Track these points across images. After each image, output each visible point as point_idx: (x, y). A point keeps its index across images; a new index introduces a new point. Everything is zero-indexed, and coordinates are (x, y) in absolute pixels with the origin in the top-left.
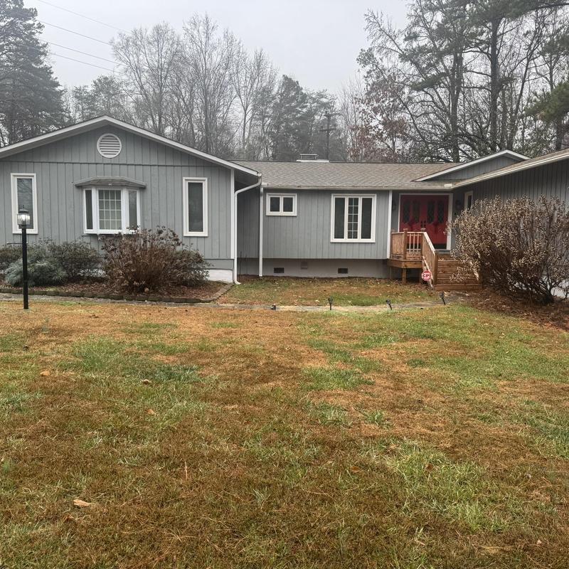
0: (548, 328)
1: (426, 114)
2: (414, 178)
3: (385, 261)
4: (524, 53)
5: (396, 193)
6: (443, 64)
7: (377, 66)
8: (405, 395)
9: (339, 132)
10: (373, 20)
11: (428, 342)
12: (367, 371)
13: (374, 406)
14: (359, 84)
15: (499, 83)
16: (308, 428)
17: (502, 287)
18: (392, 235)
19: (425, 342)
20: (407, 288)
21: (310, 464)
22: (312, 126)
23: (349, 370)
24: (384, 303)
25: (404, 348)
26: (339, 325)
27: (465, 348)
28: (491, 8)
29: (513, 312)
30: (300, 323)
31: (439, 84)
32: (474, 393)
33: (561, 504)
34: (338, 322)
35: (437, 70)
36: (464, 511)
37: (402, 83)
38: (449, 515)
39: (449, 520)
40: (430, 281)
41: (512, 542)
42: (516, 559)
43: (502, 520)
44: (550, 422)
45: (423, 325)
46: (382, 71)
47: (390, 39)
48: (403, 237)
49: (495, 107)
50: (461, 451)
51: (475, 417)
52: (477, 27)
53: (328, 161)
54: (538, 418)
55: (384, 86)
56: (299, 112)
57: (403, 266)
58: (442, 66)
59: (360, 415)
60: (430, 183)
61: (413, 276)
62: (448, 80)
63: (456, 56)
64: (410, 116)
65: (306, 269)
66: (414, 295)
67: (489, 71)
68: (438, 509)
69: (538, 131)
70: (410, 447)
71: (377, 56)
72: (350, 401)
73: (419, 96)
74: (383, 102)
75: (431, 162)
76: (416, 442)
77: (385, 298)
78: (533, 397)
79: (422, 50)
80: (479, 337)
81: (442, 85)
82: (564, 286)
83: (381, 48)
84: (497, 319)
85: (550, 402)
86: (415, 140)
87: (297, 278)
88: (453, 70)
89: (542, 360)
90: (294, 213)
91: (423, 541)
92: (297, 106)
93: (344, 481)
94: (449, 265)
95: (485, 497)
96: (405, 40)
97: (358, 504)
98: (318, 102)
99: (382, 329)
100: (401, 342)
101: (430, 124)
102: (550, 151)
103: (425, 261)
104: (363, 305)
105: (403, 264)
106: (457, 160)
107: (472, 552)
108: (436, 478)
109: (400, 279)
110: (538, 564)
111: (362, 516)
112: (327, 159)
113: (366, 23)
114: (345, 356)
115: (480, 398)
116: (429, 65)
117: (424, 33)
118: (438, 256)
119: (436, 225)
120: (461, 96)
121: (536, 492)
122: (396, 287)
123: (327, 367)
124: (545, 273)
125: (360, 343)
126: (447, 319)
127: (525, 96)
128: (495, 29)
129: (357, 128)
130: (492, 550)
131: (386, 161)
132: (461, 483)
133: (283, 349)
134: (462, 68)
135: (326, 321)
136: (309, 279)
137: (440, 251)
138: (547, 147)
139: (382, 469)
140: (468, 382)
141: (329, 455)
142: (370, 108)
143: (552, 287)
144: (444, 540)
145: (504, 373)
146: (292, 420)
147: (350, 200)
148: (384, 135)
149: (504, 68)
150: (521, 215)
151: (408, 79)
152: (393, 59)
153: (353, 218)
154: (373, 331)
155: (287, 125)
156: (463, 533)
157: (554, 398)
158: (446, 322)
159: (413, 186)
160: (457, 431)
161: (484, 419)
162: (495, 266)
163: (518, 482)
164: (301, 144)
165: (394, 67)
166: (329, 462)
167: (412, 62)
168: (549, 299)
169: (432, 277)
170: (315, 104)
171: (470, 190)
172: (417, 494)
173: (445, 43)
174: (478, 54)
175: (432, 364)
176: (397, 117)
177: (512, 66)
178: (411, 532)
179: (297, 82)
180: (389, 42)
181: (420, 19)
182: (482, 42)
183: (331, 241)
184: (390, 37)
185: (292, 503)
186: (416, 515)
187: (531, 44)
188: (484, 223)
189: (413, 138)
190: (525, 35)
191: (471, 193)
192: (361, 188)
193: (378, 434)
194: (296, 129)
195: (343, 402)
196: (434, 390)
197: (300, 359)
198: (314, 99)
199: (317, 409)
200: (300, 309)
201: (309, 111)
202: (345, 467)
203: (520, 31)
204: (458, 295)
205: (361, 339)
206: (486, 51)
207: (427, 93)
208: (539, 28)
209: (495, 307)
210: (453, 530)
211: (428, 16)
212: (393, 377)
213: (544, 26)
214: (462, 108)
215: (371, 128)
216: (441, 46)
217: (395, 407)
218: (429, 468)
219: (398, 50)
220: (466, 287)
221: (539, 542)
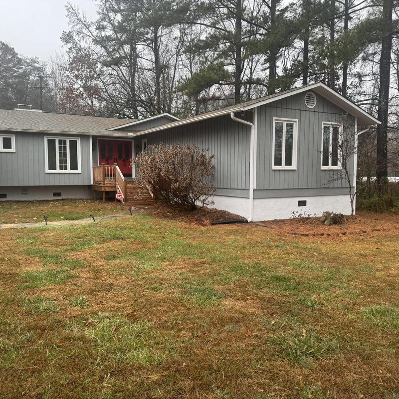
0: (194, 225)
1: (114, 83)
2: (108, 128)
3: (90, 187)
4: (174, 51)
5: (95, 138)
6: (123, 50)
7: (76, 45)
8: (101, 281)
9: (50, 90)
10: (72, 11)
11: (119, 242)
12: (73, 268)
13: (78, 294)
14: (63, 56)
15: (160, 68)
16: (23, 319)
17: (166, 202)
18: (94, 168)
19: (117, 242)
20: (106, 205)
21: (24, 347)
22: (28, 83)
23: (59, 270)
24: (89, 217)
25: (102, 248)
26: (53, 236)
27: (144, 243)
28: (152, 17)
29: (174, 218)
30: (19, 238)
31: (122, 63)
32: (148, 272)
33: (198, 336)
34: (52, 234)
35: (120, 54)
36: (138, 355)
37: (95, 60)
38: (128, 361)
39: (128, 364)
40: (122, 199)
41: (168, 369)
42: (170, 379)
43: (162, 355)
44: (193, 284)
45: (117, 230)
46: (80, 49)
47: (85, 27)
48: (102, 169)
49: (158, 85)
50: (137, 314)
51: (148, 289)
52: (144, 29)
53: (41, 111)
54: (186, 283)
55: (81, 60)
56: (16, 72)
57: (103, 189)
58: (123, 52)
59: (66, 302)
60: (119, 132)
61: (110, 197)
62: (128, 62)
63: (132, 46)
64: (102, 84)
65: (26, 194)
66: (111, 209)
67: (154, 60)
68: (121, 358)
69: (185, 102)
70: (103, 318)
71: (76, 38)
72: (59, 292)
73: (108, 70)
74: (83, 71)
75: (119, 117)
76: (107, 314)
77: (90, 213)
78: (184, 270)
79: (108, 38)
80: (153, 235)
81: (123, 64)
82: (201, 199)
83: (79, 33)
84: (164, 222)
85: (193, 272)
86: (107, 101)
87: (18, 202)
88: (130, 55)
89: (190, 246)
90: (13, 150)
91: (109, 383)
92: (14, 67)
93: (52, 354)
94: (134, 188)
95: (152, 342)
96: (96, 29)
97: (62, 368)
98: (31, 66)
99: (87, 236)
100: (100, 244)
101: (117, 91)
102: (193, 115)
103: (118, 186)
104: (73, 219)
105: (103, 188)
106: (137, 117)
107: (143, 382)
108: (120, 337)
109: (101, 199)
110: (183, 378)
111: (64, 377)
112: (41, 110)
113: (66, 13)
114: (56, 259)
115: (152, 275)
116: (114, 50)
117: (109, 27)
118: (126, 182)
119: (124, 161)
120: (136, 74)
121: (183, 332)
122: (98, 205)
123: (41, 269)
124: (191, 192)
125: (69, 248)
126: (133, 225)
127: (177, 78)
128: (156, 32)
129: (63, 88)
130: (155, 377)
131: (86, 114)
132: (136, 337)
133: (4, 259)
134: (136, 54)
135: (42, 234)
136: (29, 202)
137: (128, 179)
138: (191, 113)
139: (82, 338)
140: (145, 266)
141: (40, 336)
142: (73, 74)
143: (195, 200)
144: (125, 378)
145: (167, 257)
146: (9, 315)
147: (60, 141)
148: (85, 96)
149: (162, 59)
150: (176, 155)
151: (99, 58)
152: (88, 42)
153: (63, 155)
154: (80, 238)
155: (6, 80)
156: (137, 370)
157: (195, 269)
158: (132, 227)
159: (106, 133)
160: (136, 300)
161: (153, 289)
162: (161, 188)
163: (173, 327)
164: (19, 97)
165: (89, 48)
166: (40, 342)
167: (102, 46)
168: (194, 208)
169: (123, 197)
170: (30, 67)
171: (145, 138)
172: (107, 350)
173: (124, 36)
174: (146, 47)
175: (122, 256)
176: (93, 83)
177: (168, 58)
178: (102, 379)
179: (13, 49)
180: (84, 29)
181: (105, 17)
182: (148, 39)
183: (46, 172)
184: (85, 25)
185: (6, 380)
186: (105, 366)
187: (178, 45)
188: (154, 160)
189: (105, 100)
190: (175, 39)
191: (145, 140)
192: (67, 133)
193: (80, 313)
194: (14, 84)
195: (53, 294)
196: (121, 275)
197: (18, 266)
198: (28, 63)
199: (31, 303)
200: (19, 226)
201: (25, 72)
202: (53, 343)
203: (171, 36)
204: (141, 208)
205: (70, 245)
206: (151, 46)
207: (113, 69)
208: (182, 36)
209: (163, 215)
210: (130, 370)
211: (111, 15)
212: (93, 270)
213: (185, 34)
214: (137, 82)
215: (74, 89)
216: (121, 37)
217: (93, 291)
218: (116, 330)
219: (92, 36)
220: (145, 203)
221: (184, 364)
